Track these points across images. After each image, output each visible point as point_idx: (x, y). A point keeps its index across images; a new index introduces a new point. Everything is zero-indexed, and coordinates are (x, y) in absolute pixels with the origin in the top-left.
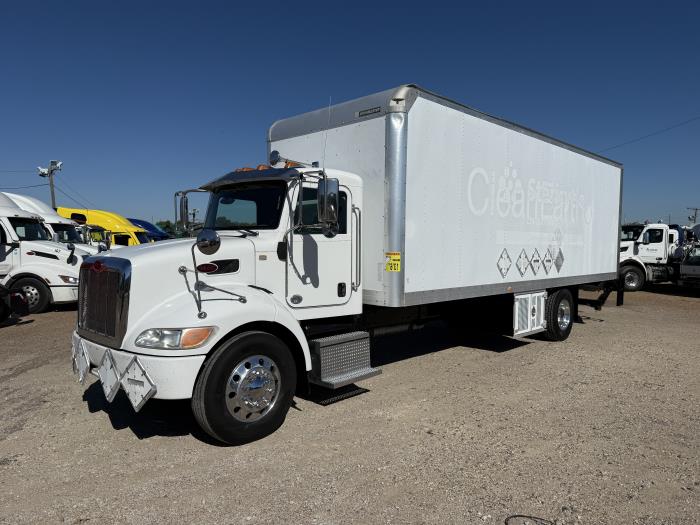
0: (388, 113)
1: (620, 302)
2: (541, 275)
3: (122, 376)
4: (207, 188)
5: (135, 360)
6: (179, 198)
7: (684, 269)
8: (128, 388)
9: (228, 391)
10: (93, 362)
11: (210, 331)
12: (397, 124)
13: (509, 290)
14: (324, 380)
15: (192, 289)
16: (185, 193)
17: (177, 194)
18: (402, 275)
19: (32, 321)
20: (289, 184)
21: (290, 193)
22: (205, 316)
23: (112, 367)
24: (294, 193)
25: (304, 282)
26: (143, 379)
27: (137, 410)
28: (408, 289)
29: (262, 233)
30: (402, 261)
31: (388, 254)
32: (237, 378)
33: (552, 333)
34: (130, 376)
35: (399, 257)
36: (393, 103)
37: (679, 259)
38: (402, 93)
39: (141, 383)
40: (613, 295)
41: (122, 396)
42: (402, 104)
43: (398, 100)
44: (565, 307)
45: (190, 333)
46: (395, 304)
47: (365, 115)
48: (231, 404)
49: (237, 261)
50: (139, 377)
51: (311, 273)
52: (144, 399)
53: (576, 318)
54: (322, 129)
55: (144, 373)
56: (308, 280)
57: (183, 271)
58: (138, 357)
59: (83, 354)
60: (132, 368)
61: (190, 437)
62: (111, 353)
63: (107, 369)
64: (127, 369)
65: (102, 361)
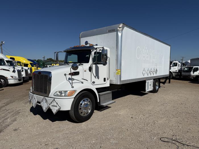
0: (117, 31)
1: (169, 82)
2: (152, 75)
3: (50, 105)
4: (65, 51)
5: (54, 100)
6: (55, 54)
7: (183, 73)
8: (52, 108)
9: (79, 107)
10: (38, 101)
11: (75, 91)
12: (120, 34)
13: (145, 79)
14: (101, 104)
15: (68, 80)
16: (58, 52)
17: (55, 53)
18: (120, 76)
19: (3, 89)
20: (92, 50)
21: (92, 53)
22: (73, 87)
23: (46, 102)
24: (93, 53)
25: (96, 78)
26: (57, 105)
27: (54, 114)
28: (122, 80)
29: (84, 64)
30: (121, 72)
31: (117, 70)
32: (81, 104)
33: (154, 91)
34: (53, 104)
35: (120, 71)
36: (118, 28)
37: (181, 71)
38: (121, 26)
39: (56, 106)
40: (168, 81)
41: (49, 110)
42: (121, 28)
43: (120, 28)
44: (157, 84)
45: (70, 92)
46: (119, 84)
47: (110, 31)
48: (80, 111)
49: (79, 72)
50: (55, 104)
51: (97, 75)
52: (57, 111)
53: (159, 87)
54: (97, 35)
55: (57, 103)
56: (96, 77)
57: (65, 75)
58: (55, 99)
59: (35, 99)
60: (53, 102)
61: (66, 121)
62: (45, 98)
63: (44, 103)
64: (51, 103)
65: (42, 101)
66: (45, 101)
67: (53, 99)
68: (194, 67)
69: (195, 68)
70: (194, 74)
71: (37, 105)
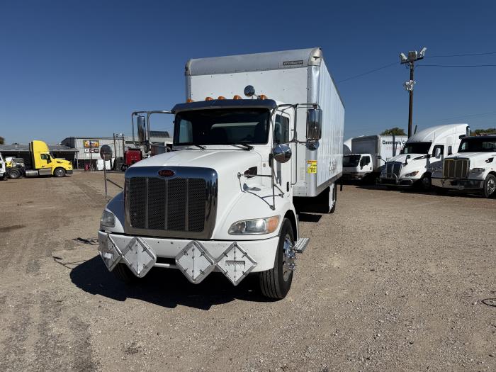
0: (309, 65)
1: (341, 190)
3: (218, 260)
5: (236, 245)
10: (162, 255)
11: (278, 217)
13: (330, 183)
18: (316, 176)
20: (271, 111)
21: (273, 118)
22: (274, 208)
23: (202, 255)
25: (277, 183)
26: (245, 259)
27: (235, 284)
28: (319, 184)
30: (317, 166)
31: (309, 162)
32: (284, 251)
35: (315, 164)
36: (313, 59)
38: (317, 52)
42: (318, 60)
43: (316, 58)
45: (269, 221)
46: (313, 195)
47: (288, 64)
48: (283, 269)
49: (256, 168)
50: (239, 256)
51: (279, 177)
52: (245, 274)
55: (245, 254)
56: (279, 180)
57: (239, 176)
58: (238, 243)
59: (145, 249)
60: (232, 252)
61: (237, 301)
62: (200, 244)
63: (193, 258)
64: (225, 254)
65: (185, 252)
66: (197, 252)
67: (232, 242)
68: (362, 155)
69: (364, 157)
70: (363, 170)
71: (154, 268)
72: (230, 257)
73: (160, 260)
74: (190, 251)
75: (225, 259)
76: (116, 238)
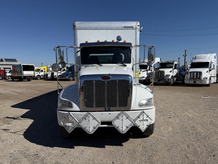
0: (136, 29)
3: (135, 120)
5: (144, 112)
26: (148, 118)
27: (143, 131)
31: (137, 72)
43: (138, 26)
47: (127, 28)
50: (145, 118)
52: (148, 126)
55: (148, 116)
59: (94, 118)
60: (142, 115)
62: (125, 113)
63: (122, 120)
64: (139, 117)
65: (117, 117)
66: (125, 117)
67: (142, 111)
71: (100, 128)
72: (141, 118)
73: (103, 123)
74: (120, 117)
75: (139, 119)
76: (74, 114)
